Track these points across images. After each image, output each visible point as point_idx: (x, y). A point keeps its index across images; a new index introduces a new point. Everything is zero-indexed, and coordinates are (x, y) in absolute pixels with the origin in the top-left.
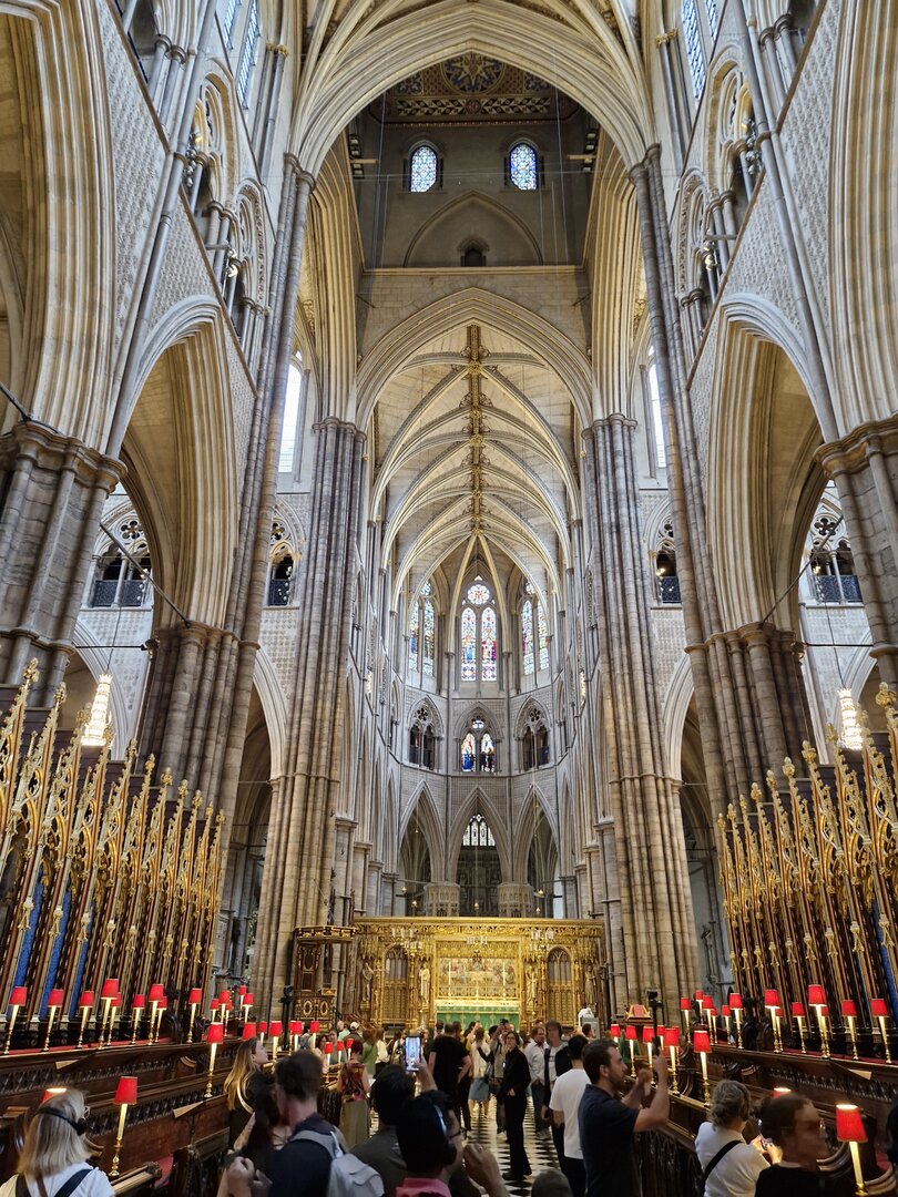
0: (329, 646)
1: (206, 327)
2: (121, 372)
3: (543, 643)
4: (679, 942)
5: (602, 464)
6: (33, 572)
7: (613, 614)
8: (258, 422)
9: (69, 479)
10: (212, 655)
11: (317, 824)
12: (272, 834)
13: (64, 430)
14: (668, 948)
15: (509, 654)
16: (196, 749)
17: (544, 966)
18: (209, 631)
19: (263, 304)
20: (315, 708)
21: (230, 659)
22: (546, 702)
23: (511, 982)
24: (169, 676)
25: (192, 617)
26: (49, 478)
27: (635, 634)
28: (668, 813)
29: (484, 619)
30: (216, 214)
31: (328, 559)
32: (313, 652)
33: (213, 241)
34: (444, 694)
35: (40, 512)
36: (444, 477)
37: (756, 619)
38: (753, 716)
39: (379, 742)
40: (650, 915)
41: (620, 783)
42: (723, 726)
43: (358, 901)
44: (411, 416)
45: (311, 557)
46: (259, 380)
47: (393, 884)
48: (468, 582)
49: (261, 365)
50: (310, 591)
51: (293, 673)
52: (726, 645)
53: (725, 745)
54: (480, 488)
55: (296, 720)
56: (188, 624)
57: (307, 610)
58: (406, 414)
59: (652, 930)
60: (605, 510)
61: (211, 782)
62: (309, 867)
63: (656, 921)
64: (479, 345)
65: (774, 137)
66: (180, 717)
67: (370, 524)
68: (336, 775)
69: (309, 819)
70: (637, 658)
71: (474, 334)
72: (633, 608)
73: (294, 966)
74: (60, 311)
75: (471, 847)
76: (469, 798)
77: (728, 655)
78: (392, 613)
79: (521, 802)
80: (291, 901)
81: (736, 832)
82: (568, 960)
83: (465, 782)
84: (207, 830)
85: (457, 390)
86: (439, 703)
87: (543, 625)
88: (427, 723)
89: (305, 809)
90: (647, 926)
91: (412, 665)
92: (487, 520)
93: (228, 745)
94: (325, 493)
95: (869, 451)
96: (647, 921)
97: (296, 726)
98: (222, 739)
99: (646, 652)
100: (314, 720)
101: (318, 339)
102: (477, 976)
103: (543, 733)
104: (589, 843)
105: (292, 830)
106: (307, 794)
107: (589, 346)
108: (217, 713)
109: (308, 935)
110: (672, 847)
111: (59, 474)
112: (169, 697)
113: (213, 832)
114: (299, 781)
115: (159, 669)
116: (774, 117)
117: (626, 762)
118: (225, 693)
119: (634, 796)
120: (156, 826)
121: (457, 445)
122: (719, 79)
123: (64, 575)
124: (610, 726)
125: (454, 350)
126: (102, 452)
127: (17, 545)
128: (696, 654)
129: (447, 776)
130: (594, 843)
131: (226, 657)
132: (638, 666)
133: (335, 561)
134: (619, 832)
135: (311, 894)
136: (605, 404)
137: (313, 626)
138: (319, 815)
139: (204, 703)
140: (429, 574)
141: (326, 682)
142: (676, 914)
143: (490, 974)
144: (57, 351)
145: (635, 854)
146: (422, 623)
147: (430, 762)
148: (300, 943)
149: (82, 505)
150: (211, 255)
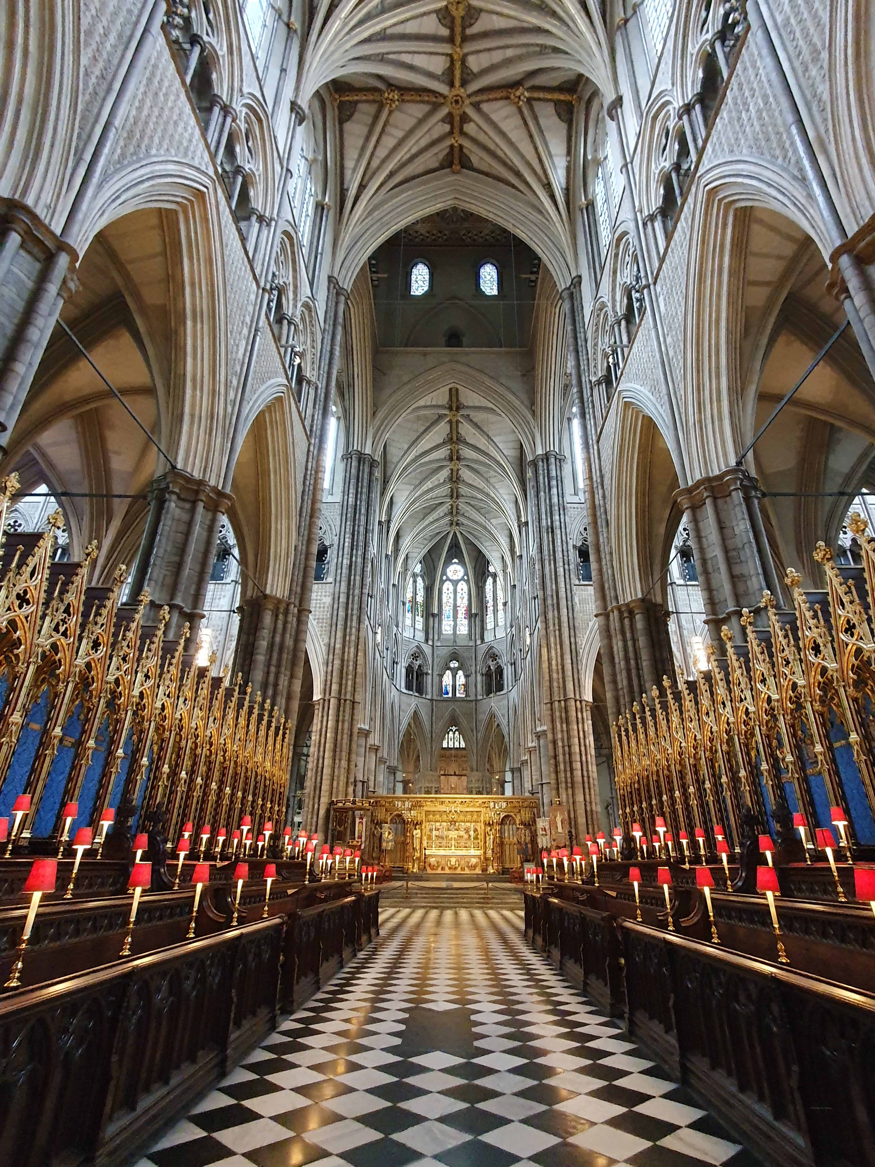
0: (352, 610)
1: (279, 399)
2: (231, 436)
3: (500, 607)
4: (588, 809)
5: (542, 485)
6: (179, 566)
7: (549, 589)
8: (310, 460)
9: (200, 506)
10: (281, 617)
11: (345, 731)
12: (314, 737)
13: (197, 474)
14: (581, 811)
15: (476, 615)
16: (271, 678)
17: (498, 828)
18: (279, 601)
19: (314, 379)
20: (343, 653)
21: (292, 620)
22: (502, 649)
23: (476, 838)
24: (253, 631)
25: (268, 592)
26: (188, 506)
27: (563, 603)
28: (583, 723)
29: (459, 589)
30: (285, 322)
31: (352, 550)
32: (342, 614)
33: (283, 342)
34: (430, 643)
35: (183, 528)
36: (431, 490)
37: (640, 596)
38: (636, 660)
39: (385, 676)
40: (570, 791)
41: (552, 704)
42: (617, 666)
43: (371, 784)
44: (409, 448)
45: (341, 547)
46: (311, 431)
47: (395, 774)
48: (448, 562)
49: (313, 421)
50: (339, 571)
51: (328, 628)
52: (621, 612)
53: (619, 678)
54: (457, 498)
55: (330, 660)
56: (265, 596)
57: (338, 584)
58: (406, 447)
59: (571, 801)
60: (544, 516)
61: (281, 701)
62: (340, 760)
63: (573, 795)
64: (458, 400)
65: (652, 287)
66: (261, 658)
67: (380, 523)
68: (358, 698)
69: (340, 727)
70: (564, 619)
71: (454, 393)
72: (562, 585)
73: (330, 826)
74: (194, 396)
75: (448, 749)
76: (447, 715)
77: (621, 620)
78: (394, 585)
79: (483, 717)
80: (328, 782)
81: (623, 733)
82: (515, 823)
83: (445, 704)
84: (281, 732)
85: (441, 430)
86: (427, 649)
87: (500, 594)
88: (418, 663)
89: (337, 721)
90: (568, 798)
91: (408, 622)
92: (462, 520)
93: (292, 677)
94: (350, 503)
95: (705, 495)
96: (567, 795)
97: (330, 664)
98: (288, 673)
99: (570, 615)
100: (343, 661)
101: (346, 397)
102: (453, 834)
103: (500, 671)
104: (530, 745)
105: (328, 735)
106: (338, 710)
107: (533, 403)
108: (285, 656)
109: (340, 805)
110: (585, 746)
111: (194, 503)
112: (253, 645)
113: (284, 734)
114: (333, 701)
115: (246, 626)
116: (652, 273)
117: (556, 690)
118: (289, 642)
119: (561, 712)
120: (252, 728)
121: (441, 467)
122: (619, 239)
123: (197, 568)
124: (545, 665)
125: (440, 403)
126: (220, 488)
127: (169, 549)
128: (601, 618)
129: (432, 700)
130: (534, 744)
131: (290, 618)
132: (565, 625)
133: (357, 550)
134: (550, 736)
135: (342, 778)
136: (544, 445)
137: (342, 595)
138: (346, 725)
139: (276, 649)
140: (420, 557)
141: (350, 635)
142: (587, 790)
143: (462, 833)
144: (192, 423)
145: (560, 751)
146: (415, 593)
147: (420, 690)
148: (335, 810)
149: (208, 522)
150: (282, 350)
